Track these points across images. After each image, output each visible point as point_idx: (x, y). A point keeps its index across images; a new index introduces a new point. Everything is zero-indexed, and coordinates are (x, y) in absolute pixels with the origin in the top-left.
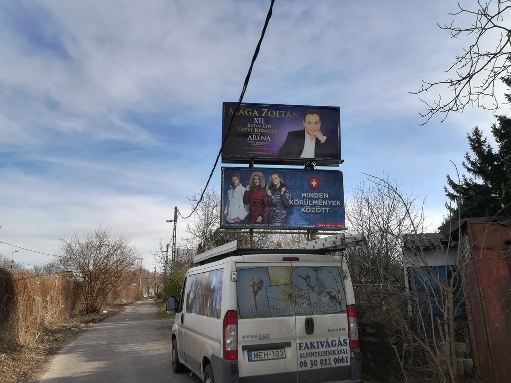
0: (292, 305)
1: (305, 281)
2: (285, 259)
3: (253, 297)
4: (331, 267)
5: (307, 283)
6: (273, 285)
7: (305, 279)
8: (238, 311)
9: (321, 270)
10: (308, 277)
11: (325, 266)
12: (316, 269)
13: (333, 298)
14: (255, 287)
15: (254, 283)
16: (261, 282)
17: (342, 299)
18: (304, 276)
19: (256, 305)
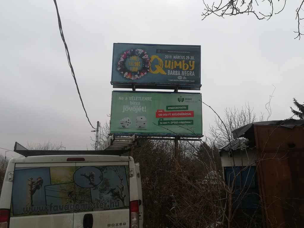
0: (71, 202)
1: (88, 180)
2: (69, 160)
3: (29, 196)
4: (117, 166)
5: (90, 181)
6: (53, 183)
7: (88, 178)
8: (12, 209)
9: (107, 169)
10: (92, 176)
11: (111, 166)
12: (102, 169)
13: (116, 195)
14: (33, 186)
15: (33, 183)
16: (41, 182)
17: (125, 196)
18: (88, 175)
19: (32, 203)
